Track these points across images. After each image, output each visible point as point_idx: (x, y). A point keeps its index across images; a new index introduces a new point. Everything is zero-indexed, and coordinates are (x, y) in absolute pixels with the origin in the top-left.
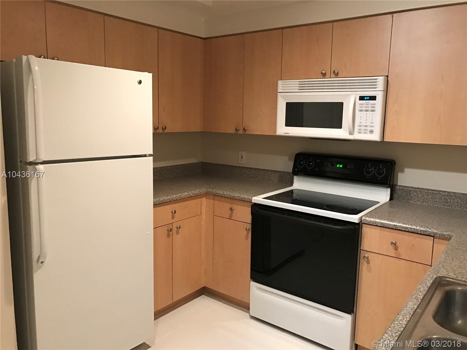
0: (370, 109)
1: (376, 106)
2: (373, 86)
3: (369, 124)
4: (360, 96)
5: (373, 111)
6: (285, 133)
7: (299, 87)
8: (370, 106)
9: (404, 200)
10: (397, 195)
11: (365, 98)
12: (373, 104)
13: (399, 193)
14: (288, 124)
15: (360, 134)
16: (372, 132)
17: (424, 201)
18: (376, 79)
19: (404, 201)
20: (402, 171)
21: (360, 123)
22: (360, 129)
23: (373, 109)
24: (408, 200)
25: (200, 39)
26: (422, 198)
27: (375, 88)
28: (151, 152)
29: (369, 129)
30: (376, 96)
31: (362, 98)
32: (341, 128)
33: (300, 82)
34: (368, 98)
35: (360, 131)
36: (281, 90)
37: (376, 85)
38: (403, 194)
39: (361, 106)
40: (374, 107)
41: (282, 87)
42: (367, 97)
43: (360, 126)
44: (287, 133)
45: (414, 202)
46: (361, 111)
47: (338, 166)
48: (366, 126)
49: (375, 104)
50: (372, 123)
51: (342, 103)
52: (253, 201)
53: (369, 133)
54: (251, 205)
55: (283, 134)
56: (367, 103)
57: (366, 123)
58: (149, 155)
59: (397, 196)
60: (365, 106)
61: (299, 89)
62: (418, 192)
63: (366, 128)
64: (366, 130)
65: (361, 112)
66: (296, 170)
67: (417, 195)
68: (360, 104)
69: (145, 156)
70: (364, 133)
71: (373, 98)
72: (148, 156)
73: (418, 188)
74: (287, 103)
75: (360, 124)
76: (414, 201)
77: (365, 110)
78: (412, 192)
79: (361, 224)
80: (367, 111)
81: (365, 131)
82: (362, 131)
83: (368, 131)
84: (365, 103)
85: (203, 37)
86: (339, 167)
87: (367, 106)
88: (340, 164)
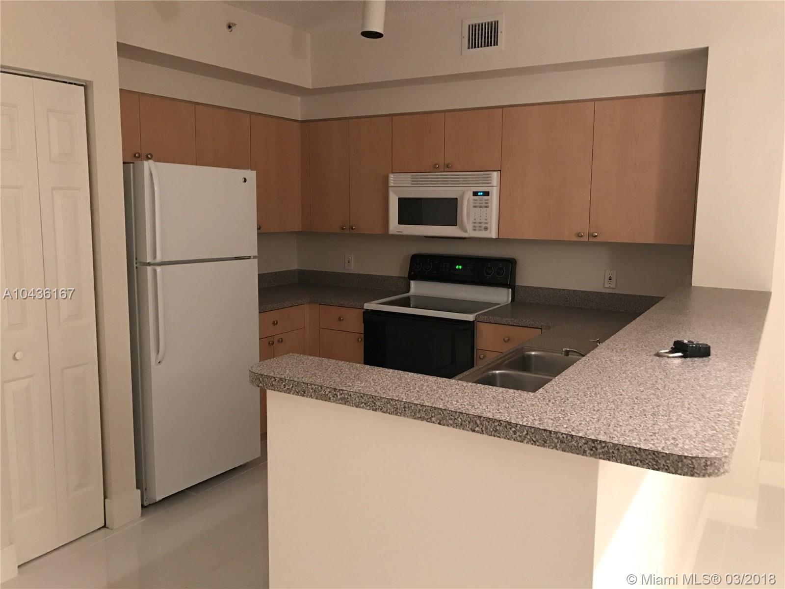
0: (484, 205)
1: (491, 202)
2: (488, 181)
3: (483, 220)
5: (486, 207)
6: (398, 232)
7: (412, 181)
8: (484, 202)
10: (516, 296)
11: (479, 194)
12: (486, 200)
13: (521, 293)
14: (401, 222)
16: (486, 228)
17: (546, 300)
18: (488, 175)
21: (475, 219)
22: (475, 226)
23: (486, 205)
25: (295, 123)
26: (544, 298)
27: (490, 183)
28: (256, 254)
29: (484, 225)
30: (491, 192)
31: (475, 194)
32: (456, 225)
33: (412, 176)
34: (481, 194)
35: (474, 228)
36: (392, 184)
37: (488, 180)
38: (525, 295)
39: (475, 202)
40: (487, 203)
41: (393, 181)
42: (480, 192)
43: (475, 223)
44: (401, 232)
46: (475, 207)
47: (457, 267)
48: (480, 223)
49: (488, 200)
50: (486, 220)
51: (457, 199)
52: (365, 308)
53: (483, 230)
54: (363, 312)
55: (396, 233)
56: (481, 199)
57: (480, 219)
58: (254, 256)
59: (520, 298)
60: (478, 202)
61: (412, 184)
62: (540, 292)
63: (480, 225)
64: (480, 227)
65: (475, 209)
66: (412, 273)
67: (539, 295)
68: (474, 200)
69: (249, 258)
70: (479, 230)
71: (487, 194)
72: (252, 257)
73: (540, 288)
74: (399, 198)
75: (474, 221)
77: (479, 206)
78: (534, 292)
79: (475, 322)
80: (481, 207)
81: (480, 228)
82: (477, 228)
83: (483, 228)
84: (478, 198)
85: (300, 119)
86: (459, 269)
87: (481, 202)
88: (459, 265)
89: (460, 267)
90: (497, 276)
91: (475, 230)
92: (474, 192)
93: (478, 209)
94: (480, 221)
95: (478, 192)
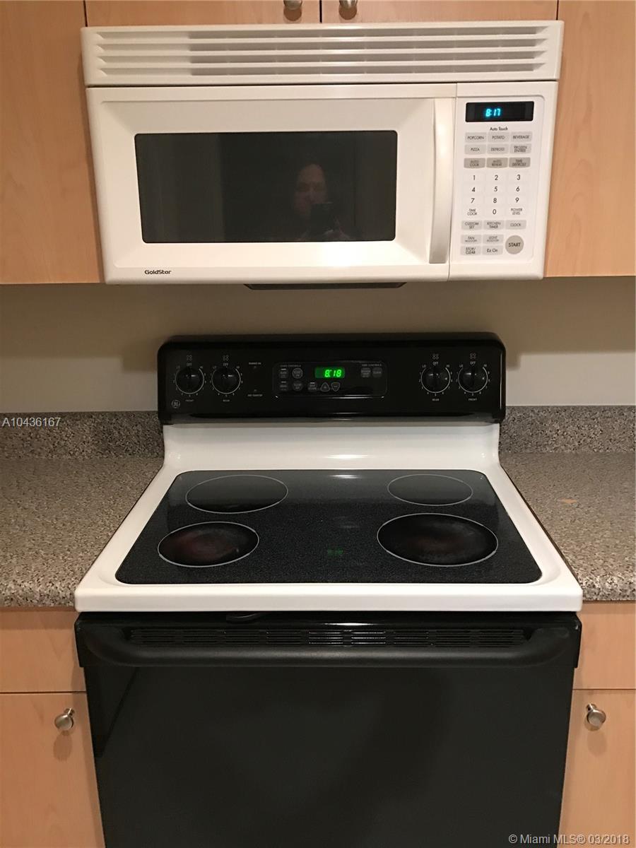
0: (510, 155)
1: (533, 143)
2: (523, 58)
3: (504, 216)
4: (468, 105)
5: (519, 163)
6: (147, 272)
7: (197, 60)
8: (510, 142)
9: (526, 448)
10: (507, 439)
11: (489, 112)
12: (521, 137)
13: (512, 431)
15: (471, 256)
16: (517, 245)
17: (581, 442)
18: (532, 31)
19: (528, 451)
20: (515, 365)
21: (473, 212)
22: (471, 239)
23: (520, 155)
24: (538, 445)
26: (577, 435)
27: (529, 68)
29: (506, 234)
30: (532, 104)
31: (475, 112)
32: (390, 236)
33: (195, 36)
34: (498, 112)
35: (470, 245)
36: (104, 74)
37: (530, 55)
38: (523, 433)
40: (522, 149)
41: (105, 58)
42: (493, 106)
43: (471, 225)
44: (162, 272)
45: (556, 449)
46: (474, 164)
47: (327, 373)
48: (494, 225)
50: (517, 211)
51: (393, 135)
53: (504, 249)
55: (139, 276)
56: (498, 133)
57: (494, 212)
59: (508, 441)
60: (487, 143)
61: (198, 73)
62: (567, 420)
63: (493, 232)
64: (493, 239)
65: (474, 171)
67: (563, 430)
68: (470, 138)
70: (489, 251)
71: (521, 111)
74: (140, 139)
75: (473, 219)
76: (555, 446)
77: (489, 159)
78: (550, 422)
80: (497, 163)
81: (492, 245)
82: (481, 245)
83: (503, 244)
84: (488, 130)
86: (332, 379)
87: (498, 143)
88: (334, 366)
89: (339, 373)
90: (466, 391)
91: (471, 251)
92: (469, 106)
93: (487, 172)
94: (494, 218)
95: (484, 106)
